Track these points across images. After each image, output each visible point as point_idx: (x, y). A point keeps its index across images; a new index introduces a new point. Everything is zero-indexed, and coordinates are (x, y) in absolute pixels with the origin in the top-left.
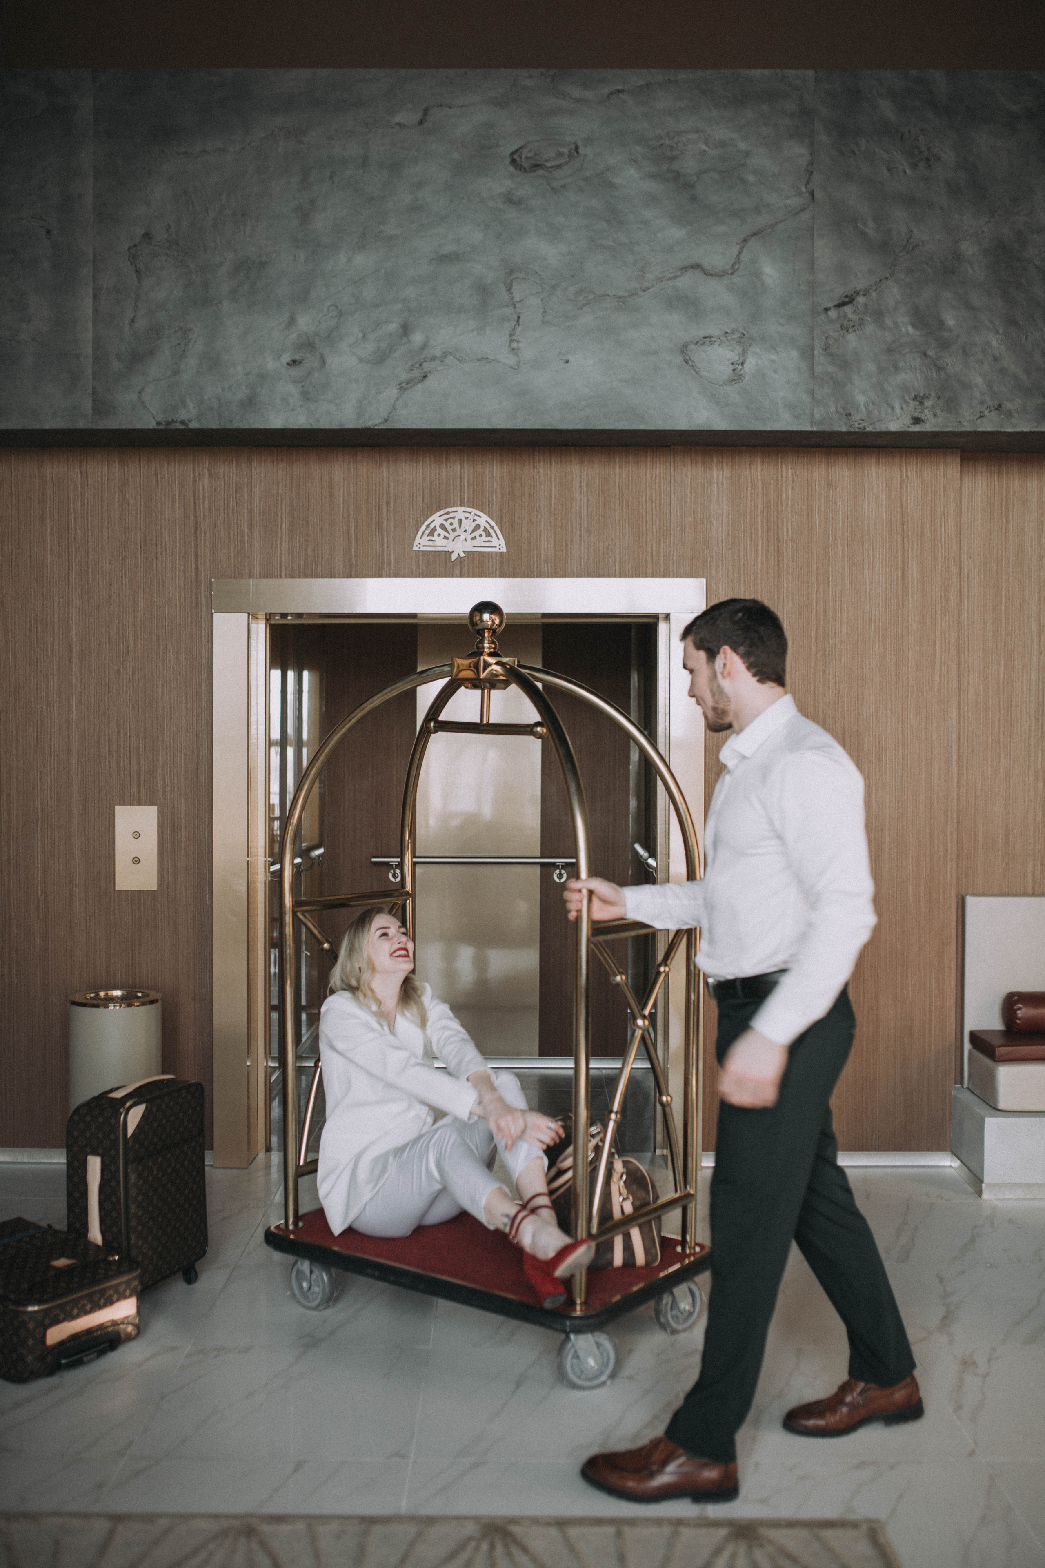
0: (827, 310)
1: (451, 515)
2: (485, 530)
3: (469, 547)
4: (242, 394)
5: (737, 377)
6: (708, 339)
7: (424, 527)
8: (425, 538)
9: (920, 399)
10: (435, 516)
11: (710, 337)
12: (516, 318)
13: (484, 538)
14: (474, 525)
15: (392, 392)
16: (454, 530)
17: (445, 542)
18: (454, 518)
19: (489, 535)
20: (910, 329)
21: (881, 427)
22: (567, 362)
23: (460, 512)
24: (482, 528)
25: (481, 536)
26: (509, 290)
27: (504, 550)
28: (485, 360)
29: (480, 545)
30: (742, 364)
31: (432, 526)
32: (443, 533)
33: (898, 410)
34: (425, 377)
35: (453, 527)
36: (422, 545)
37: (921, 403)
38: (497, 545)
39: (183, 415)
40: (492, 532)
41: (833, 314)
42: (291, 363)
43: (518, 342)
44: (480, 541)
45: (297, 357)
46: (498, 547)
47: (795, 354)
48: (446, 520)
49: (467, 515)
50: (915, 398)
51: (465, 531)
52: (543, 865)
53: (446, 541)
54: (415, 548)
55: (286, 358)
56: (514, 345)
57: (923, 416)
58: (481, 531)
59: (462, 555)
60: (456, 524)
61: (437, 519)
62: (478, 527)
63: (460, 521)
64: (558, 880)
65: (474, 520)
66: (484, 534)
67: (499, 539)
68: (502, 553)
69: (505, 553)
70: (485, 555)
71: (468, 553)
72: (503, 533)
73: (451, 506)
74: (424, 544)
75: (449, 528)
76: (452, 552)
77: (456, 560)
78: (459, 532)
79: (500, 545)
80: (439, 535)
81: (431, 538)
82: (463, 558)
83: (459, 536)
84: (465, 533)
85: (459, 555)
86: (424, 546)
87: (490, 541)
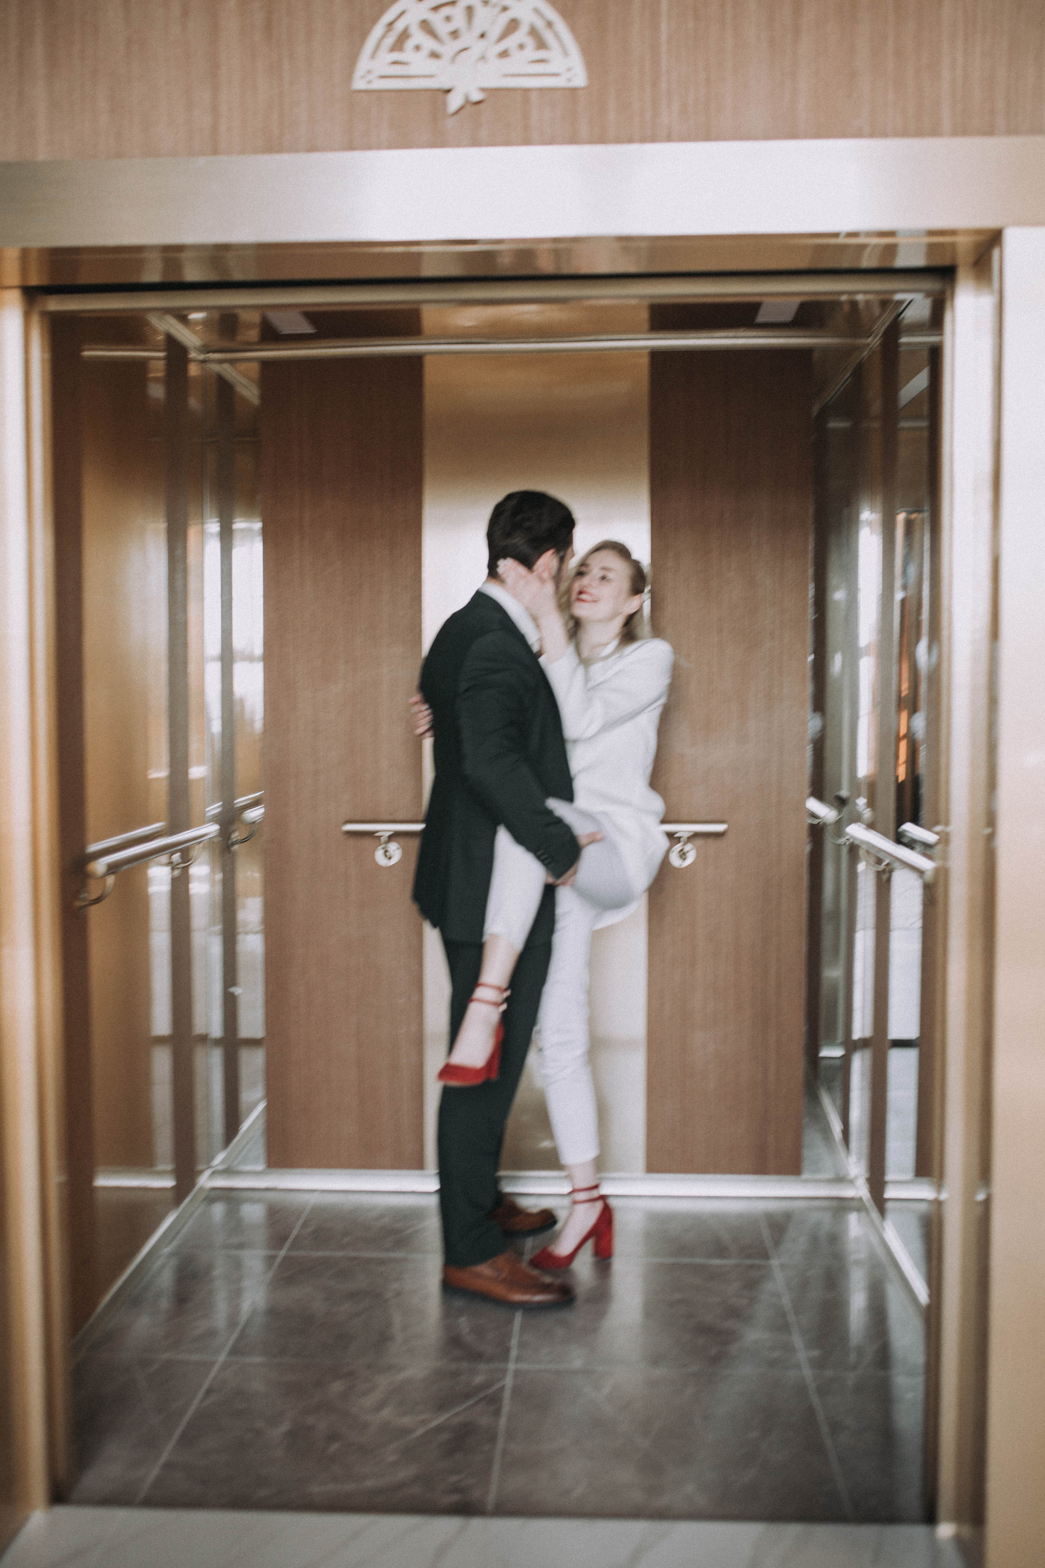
3: (493, 74)
7: (378, 30)
8: (384, 56)
10: (408, 2)
13: (530, 53)
14: (503, 20)
16: (455, 34)
17: (431, 66)
18: (454, 3)
19: (541, 45)
24: (524, 28)
25: (521, 47)
27: (580, 80)
29: (522, 71)
31: (400, 26)
32: (429, 44)
35: (451, 27)
36: (376, 72)
38: (564, 70)
40: (548, 36)
44: (520, 61)
46: (566, 75)
48: (435, 10)
51: (483, 35)
53: (433, 62)
54: (359, 84)
58: (521, 35)
59: (476, 96)
60: (459, 20)
61: (412, 8)
62: (513, 25)
63: (470, 10)
64: (677, 863)
65: (505, 9)
66: (530, 43)
67: (566, 54)
68: (573, 90)
69: (582, 89)
70: (534, 96)
71: (493, 93)
72: (576, 38)
74: (384, 74)
75: (443, 29)
76: (448, 91)
77: (462, 108)
78: (468, 38)
79: (569, 70)
80: (418, 48)
81: (396, 56)
82: (478, 103)
83: (467, 49)
84: (481, 42)
85: (467, 97)
86: (381, 77)
87: (542, 61)
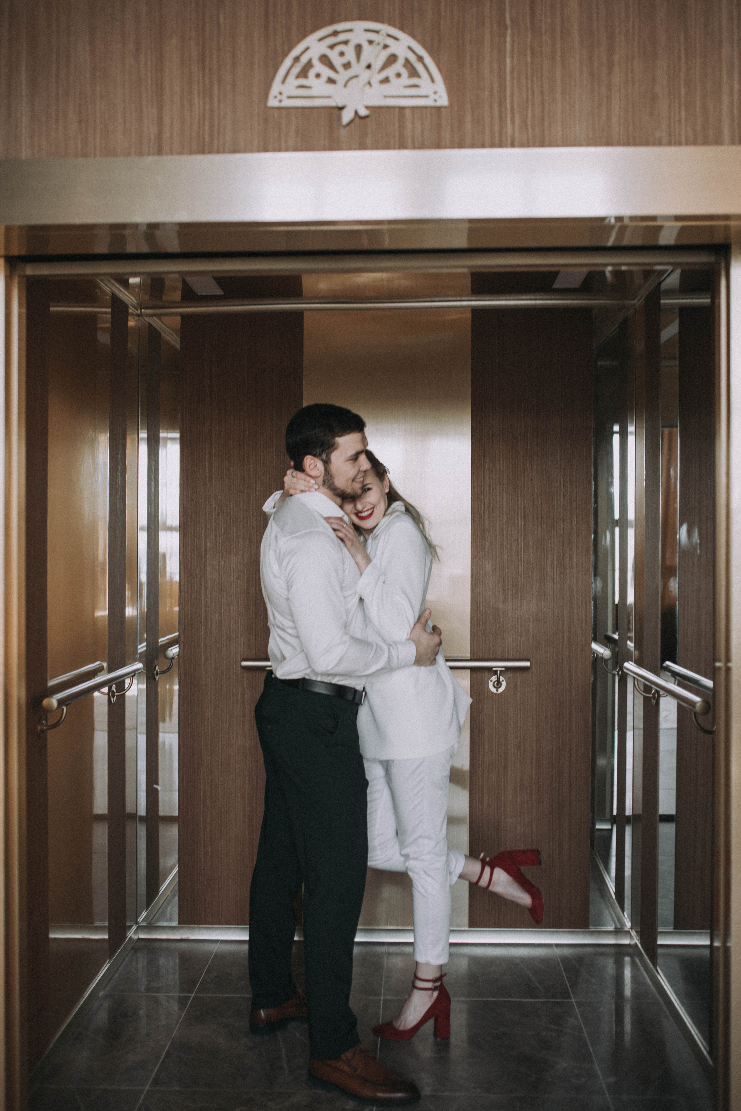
1: (342, 37)
2: (407, 63)
3: (377, 96)
7: (288, 62)
8: (292, 82)
10: (311, 40)
13: (405, 80)
14: (384, 55)
16: (347, 66)
17: (329, 89)
18: (346, 42)
19: (414, 73)
23: (359, 30)
24: (401, 61)
25: (399, 75)
27: (443, 101)
29: (398, 93)
32: (326, 72)
35: (344, 60)
36: (286, 93)
38: (430, 93)
40: (419, 67)
44: (397, 86)
46: (433, 97)
48: (332, 47)
49: (372, 36)
51: (369, 67)
52: (473, 669)
53: (331, 86)
54: (272, 102)
58: (398, 66)
59: (363, 112)
60: (350, 55)
61: (314, 45)
62: (392, 59)
63: (359, 48)
64: (494, 690)
65: (386, 47)
66: (404, 73)
67: (433, 81)
68: (439, 108)
69: (445, 107)
70: (408, 113)
71: (375, 110)
72: (440, 70)
73: (340, 21)
74: (292, 95)
75: (338, 62)
77: (352, 121)
78: (357, 68)
79: (435, 93)
80: (318, 76)
81: (302, 81)
82: (366, 117)
83: (356, 76)
84: (367, 71)
85: (356, 112)
86: (289, 97)
87: (416, 86)
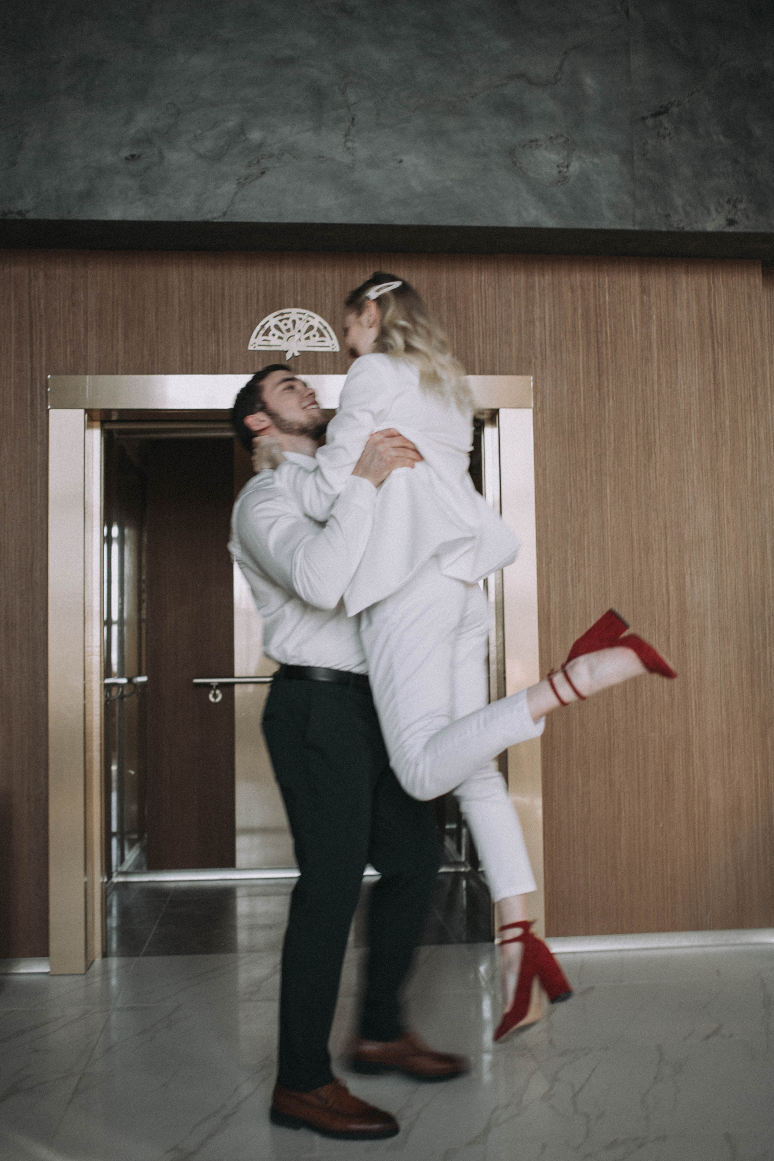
0: (644, 119)
1: (285, 316)
2: (319, 330)
3: (304, 346)
4: (80, 186)
5: (563, 179)
6: (535, 143)
7: (258, 328)
8: (261, 338)
9: (733, 203)
10: (270, 317)
11: (536, 140)
12: (351, 120)
13: (318, 338)
14: (307, 326)
15: (229, 187)
16: (288, 330)
17: (279, 342)
18: (288, 319)
19: (322, 335)
20: (721, 138)
21: (698, 227)
22: (401, 161)
23: (294, 313)
24: (315, 329)
25: (314, 336)
26: (343, 93)
27: (337, 349)
28: (320, 158)
29: (314, 345)
30: (567, 167)
31: (267, 326)
32: (278, 334)
33: (713, 212)
34: (263, 173)
35: (287, 327)
36: (257, 344)
37: (735, 206)
38: (331, 345)
39: (20, 205)
40: (325, 332)
41: (650, 122)
42: (130, 157)
43: (353, 141)
44: (314, 341)
45: (135, 152)
46: (332, 347)
47: (616, 158)
48: (281, 321)
49: (301, 316)
50: (729, 201)
51: (299, 331)
53: (280, 340)
54: (250, 348)
55: (125, 153)
56: (349, 144)
57: (737, 218)
58: (314, 332)
59: (297, 354)
60: (290, 325)
61: (271, 320)
62: (311, 328)
63: (294, 322)
65: (308, 321)
66: (318, 335)
67: (332, 339)
68: (335, 353)
69: (338, 352)
70: (319, 354)
71: (303, 353)
72: (336, 333)
73: (284, 308)
74: (260, 344)
75: (284, 328)
76: (287, 351)
77: (291, 358)
78: (293, 332)
79: (333, 345)
80: (274, 335)
81: (265, 338)
82: (298, 356)
83: (294, 336)
84: (299, 333)
85: (293, 354)
86: (259, 345)
87: (322, 341)
